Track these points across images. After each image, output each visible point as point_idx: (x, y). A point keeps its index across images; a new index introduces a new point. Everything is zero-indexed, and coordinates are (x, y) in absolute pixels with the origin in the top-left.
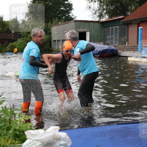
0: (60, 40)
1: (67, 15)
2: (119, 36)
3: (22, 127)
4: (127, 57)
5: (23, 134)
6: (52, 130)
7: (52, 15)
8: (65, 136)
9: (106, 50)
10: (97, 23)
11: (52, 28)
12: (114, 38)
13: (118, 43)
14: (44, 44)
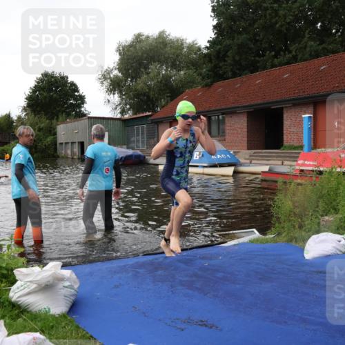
0: (68, 143)
1: (78, 110)
2: (147, 138)
4: (158, 165)
6: (52, 267)
7: (58, 109)
9: (131, 156)
10: (118, 120)
11: (57, 127)
12: (140, 140)
14: (47, 147)
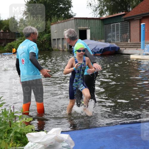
0: (60, 39)
1: (66, 13)
2: (121, 33)
3: (24, 130)
4: (130, 54)
5: (24, 136)
6: (54, 132)
7: (51, 12)
8: (68, 138)
9: (108, 48)
10: (98, 20)
11: (51, 26)
12: (116, 35)
13: (120, 40)
14: (44, 43)
